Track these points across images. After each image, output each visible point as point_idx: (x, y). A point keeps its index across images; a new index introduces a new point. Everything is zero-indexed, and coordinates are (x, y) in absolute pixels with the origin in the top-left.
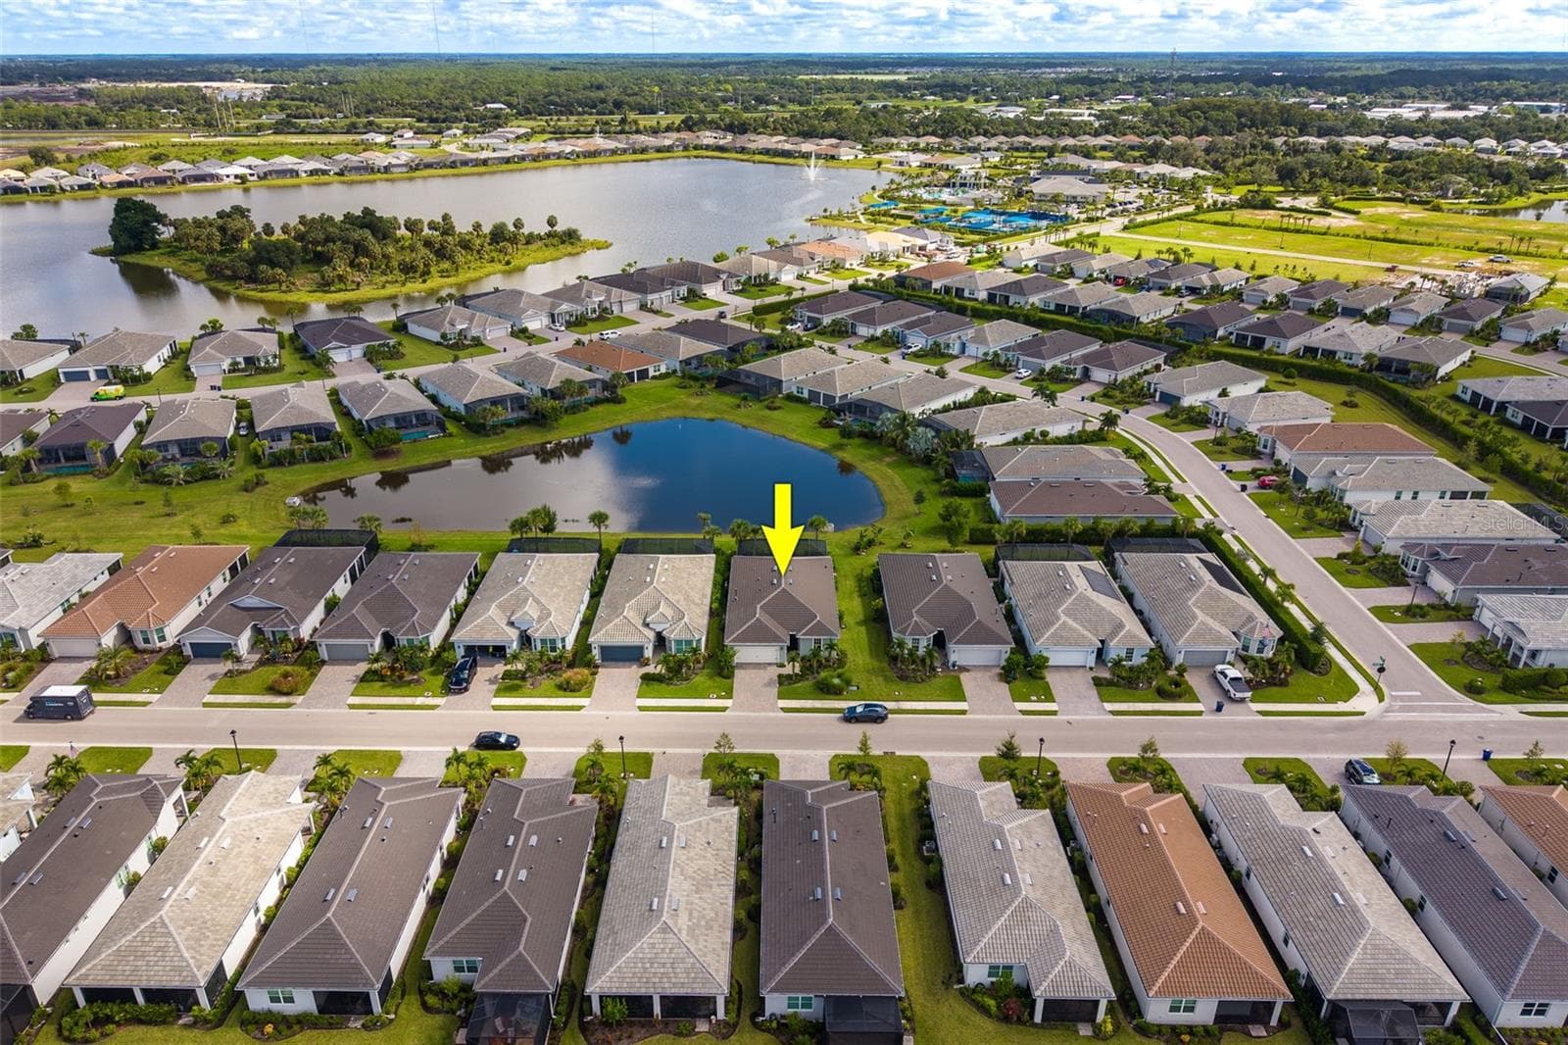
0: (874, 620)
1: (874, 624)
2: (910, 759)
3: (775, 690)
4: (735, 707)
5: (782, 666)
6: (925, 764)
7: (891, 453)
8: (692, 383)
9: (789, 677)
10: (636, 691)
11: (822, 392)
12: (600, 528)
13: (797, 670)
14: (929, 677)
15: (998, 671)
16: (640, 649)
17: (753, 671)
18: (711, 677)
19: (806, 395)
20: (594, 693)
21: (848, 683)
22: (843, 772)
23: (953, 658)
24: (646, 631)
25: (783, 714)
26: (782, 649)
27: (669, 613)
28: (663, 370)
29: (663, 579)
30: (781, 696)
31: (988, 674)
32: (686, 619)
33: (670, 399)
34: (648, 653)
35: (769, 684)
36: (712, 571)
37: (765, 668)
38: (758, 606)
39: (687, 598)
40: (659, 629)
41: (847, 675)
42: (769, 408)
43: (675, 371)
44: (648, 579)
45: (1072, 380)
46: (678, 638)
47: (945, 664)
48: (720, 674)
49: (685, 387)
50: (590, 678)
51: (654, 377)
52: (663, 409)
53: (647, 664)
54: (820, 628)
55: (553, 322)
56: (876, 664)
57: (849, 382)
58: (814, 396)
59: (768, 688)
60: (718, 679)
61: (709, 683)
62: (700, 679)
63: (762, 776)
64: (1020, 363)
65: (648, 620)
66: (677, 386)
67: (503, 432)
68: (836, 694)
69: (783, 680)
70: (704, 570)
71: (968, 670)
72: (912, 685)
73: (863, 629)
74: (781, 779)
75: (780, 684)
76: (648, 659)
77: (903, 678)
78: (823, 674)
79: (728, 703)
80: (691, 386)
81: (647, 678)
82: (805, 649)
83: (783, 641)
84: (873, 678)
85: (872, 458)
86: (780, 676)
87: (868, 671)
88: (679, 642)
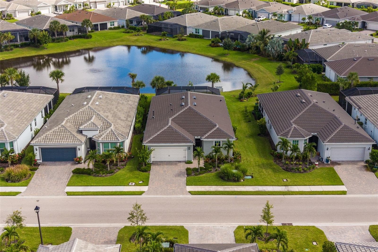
0: (259, 135)
1: (259, 137)
2: (307, 229)
3: (184, 179)
4: (149, 192)
5: (189, 162)
6: (322, 232)
7: (256, 57)
8: (133, 31)
9: (195, 170)
10: (66, 181)
11: (211, 30)
12: (58, 82)
13: (202, 164)
14: (310, 169)
15: (363, 164)
16: (74, 150)
17: (166, 166)
18: (131, 171)
19: (201, 33)
20: (31, 183)
21: (244, 172)
22: (250, 237)
23: (326, 154)
24: (79, 136)
25: (191, 196)
26: (189, 148)
27: (100, 124)
28: (116, 25)
29: (97, 103)
30: (188, 183)
31: (356, 166)
32: (112, 127)
33: (119, 37)
34: (81, 153)
35: (179, 175)
36: (136, 104)
37: (176, 164)
38: (170, 119)
39: (115, 116)
40: (90, 134)
41: (243, 167)
42: (179, 40)
43: (123, 27)
44: (85, 103)
45: (357, 29)
46: (105, 141)
47: (320, 160)
48: (139, 169)
49: (128, 32)
50: (30, 172)
51: (111, 29)
52: (114, 41)
53: (79, 163)
54: (219, 133)
55: (56, 10)
56: (264, 161)
57: (227, 25)
58: (206, 34)
59: (179, 178)
60: (137, 172)
61: (129, 175)
62: (122, 173)
63: (172, 244)
64: (325, 22)
65: (81, 128)
66: (124, 32)
67: (12, 49)
68: (234, 181)
69: (189, 172)
70: (130, 102)
71: (339, 164)
72: (297, 174)
73: (251, 140)
74: (190, 243)
75: (188, 175)
76: (80, 158)
77: (288, 170)
78: (223, 166)
79: (145, 188)
80: (133, 32)
81: (78, 172)
82: (207, 150)
83: (190, 142)
84: (264, 170)
85: (244, 59)
86: (188, 170)
87: (259, 166)
88: (105, 144)
